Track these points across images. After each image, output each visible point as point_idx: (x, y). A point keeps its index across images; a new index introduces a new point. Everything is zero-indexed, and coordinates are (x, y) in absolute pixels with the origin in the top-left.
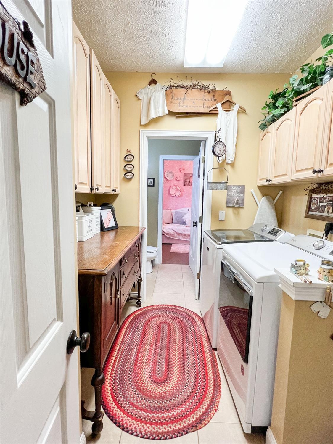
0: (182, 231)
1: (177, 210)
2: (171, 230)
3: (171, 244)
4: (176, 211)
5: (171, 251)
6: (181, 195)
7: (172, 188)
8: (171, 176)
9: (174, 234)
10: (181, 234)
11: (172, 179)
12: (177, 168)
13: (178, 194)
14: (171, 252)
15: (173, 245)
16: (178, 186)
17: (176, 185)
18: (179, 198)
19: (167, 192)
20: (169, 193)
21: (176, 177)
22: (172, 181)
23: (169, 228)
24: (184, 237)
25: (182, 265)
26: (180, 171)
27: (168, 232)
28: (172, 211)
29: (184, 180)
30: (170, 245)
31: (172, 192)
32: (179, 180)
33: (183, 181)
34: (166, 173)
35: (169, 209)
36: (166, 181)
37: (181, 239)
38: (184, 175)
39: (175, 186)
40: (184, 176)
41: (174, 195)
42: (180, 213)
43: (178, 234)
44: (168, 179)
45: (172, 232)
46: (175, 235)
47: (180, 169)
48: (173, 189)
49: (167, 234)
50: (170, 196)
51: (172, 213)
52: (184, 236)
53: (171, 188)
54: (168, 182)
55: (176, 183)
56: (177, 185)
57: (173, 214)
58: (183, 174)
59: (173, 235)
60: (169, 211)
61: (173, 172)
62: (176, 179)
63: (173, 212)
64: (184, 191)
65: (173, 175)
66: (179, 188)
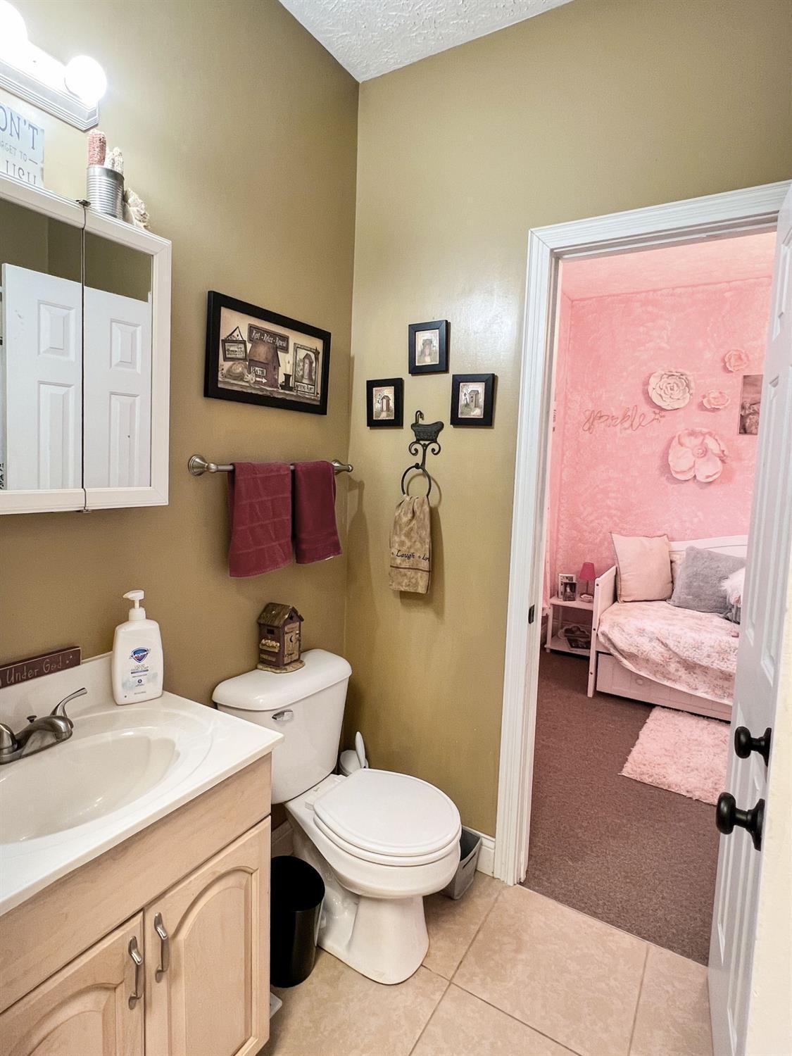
0: (709, 656)
1: (700, 544)
2: (651, 640)
3: (650, 707)
4: (692, 549)
5: (628, 770)
6: (726, 476)
7: (681, 445)
8: (677, 393)
9: (667, 662)
10: (705, 670)
11: (682, 406)
12: (708, 355)
13: (709, 469)
14: (624, 773)
15: (655, 713)
16: (710, 434)
17: (698, 429)
18: (711, 488)
19: (656, 462)
20: (665, 468)
21: (704, 397)
22: (681, 413)
23: (641, 632)
24: (716, 686)
25: (654, 948)
26: (726, 369)
27: (633, 650)
28: (675, 545)
29: (743, 408)
30: (641, 712)
31: (681, 460)
32: (714, 410)
33: (737, 412)
34: (652, 380)
35: (660, 533)
36: (653, 416)
37: (700, 694)
38: (745, 384)
39: (692, 434)
40: (743, 391)
41: (689, 476)
42: (712, 557)
43: (690, 666)
44: (663, 405)
45: (655, 652)
46: (673, 667)
47: (723, 360)
48: (684, 449)
49: (631, 657)
50: (668, 479)
51: (671, 552)
52: (720, 682)
53: (675, 443)
54: (663, 420)
55: (700, 420)
56: (705, 430)
57: (676, 557)
58: (740, 379)
59: (659, 668)
60: (657, 543)
61: (688, 373)
62: (702, 407)
63: (680, 547)
64: (739, 459)
65: (688, 385)
66: (711, 444)
